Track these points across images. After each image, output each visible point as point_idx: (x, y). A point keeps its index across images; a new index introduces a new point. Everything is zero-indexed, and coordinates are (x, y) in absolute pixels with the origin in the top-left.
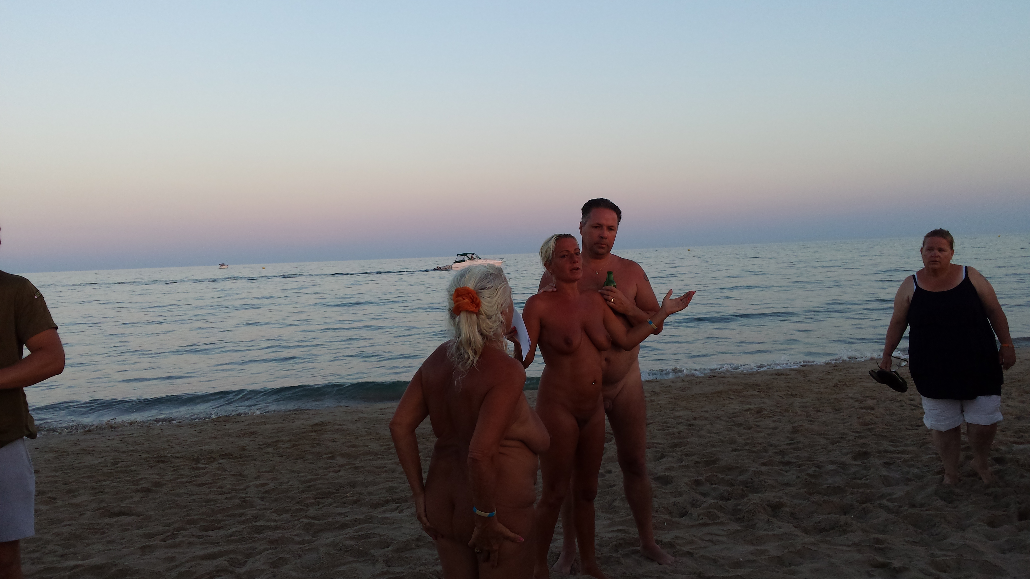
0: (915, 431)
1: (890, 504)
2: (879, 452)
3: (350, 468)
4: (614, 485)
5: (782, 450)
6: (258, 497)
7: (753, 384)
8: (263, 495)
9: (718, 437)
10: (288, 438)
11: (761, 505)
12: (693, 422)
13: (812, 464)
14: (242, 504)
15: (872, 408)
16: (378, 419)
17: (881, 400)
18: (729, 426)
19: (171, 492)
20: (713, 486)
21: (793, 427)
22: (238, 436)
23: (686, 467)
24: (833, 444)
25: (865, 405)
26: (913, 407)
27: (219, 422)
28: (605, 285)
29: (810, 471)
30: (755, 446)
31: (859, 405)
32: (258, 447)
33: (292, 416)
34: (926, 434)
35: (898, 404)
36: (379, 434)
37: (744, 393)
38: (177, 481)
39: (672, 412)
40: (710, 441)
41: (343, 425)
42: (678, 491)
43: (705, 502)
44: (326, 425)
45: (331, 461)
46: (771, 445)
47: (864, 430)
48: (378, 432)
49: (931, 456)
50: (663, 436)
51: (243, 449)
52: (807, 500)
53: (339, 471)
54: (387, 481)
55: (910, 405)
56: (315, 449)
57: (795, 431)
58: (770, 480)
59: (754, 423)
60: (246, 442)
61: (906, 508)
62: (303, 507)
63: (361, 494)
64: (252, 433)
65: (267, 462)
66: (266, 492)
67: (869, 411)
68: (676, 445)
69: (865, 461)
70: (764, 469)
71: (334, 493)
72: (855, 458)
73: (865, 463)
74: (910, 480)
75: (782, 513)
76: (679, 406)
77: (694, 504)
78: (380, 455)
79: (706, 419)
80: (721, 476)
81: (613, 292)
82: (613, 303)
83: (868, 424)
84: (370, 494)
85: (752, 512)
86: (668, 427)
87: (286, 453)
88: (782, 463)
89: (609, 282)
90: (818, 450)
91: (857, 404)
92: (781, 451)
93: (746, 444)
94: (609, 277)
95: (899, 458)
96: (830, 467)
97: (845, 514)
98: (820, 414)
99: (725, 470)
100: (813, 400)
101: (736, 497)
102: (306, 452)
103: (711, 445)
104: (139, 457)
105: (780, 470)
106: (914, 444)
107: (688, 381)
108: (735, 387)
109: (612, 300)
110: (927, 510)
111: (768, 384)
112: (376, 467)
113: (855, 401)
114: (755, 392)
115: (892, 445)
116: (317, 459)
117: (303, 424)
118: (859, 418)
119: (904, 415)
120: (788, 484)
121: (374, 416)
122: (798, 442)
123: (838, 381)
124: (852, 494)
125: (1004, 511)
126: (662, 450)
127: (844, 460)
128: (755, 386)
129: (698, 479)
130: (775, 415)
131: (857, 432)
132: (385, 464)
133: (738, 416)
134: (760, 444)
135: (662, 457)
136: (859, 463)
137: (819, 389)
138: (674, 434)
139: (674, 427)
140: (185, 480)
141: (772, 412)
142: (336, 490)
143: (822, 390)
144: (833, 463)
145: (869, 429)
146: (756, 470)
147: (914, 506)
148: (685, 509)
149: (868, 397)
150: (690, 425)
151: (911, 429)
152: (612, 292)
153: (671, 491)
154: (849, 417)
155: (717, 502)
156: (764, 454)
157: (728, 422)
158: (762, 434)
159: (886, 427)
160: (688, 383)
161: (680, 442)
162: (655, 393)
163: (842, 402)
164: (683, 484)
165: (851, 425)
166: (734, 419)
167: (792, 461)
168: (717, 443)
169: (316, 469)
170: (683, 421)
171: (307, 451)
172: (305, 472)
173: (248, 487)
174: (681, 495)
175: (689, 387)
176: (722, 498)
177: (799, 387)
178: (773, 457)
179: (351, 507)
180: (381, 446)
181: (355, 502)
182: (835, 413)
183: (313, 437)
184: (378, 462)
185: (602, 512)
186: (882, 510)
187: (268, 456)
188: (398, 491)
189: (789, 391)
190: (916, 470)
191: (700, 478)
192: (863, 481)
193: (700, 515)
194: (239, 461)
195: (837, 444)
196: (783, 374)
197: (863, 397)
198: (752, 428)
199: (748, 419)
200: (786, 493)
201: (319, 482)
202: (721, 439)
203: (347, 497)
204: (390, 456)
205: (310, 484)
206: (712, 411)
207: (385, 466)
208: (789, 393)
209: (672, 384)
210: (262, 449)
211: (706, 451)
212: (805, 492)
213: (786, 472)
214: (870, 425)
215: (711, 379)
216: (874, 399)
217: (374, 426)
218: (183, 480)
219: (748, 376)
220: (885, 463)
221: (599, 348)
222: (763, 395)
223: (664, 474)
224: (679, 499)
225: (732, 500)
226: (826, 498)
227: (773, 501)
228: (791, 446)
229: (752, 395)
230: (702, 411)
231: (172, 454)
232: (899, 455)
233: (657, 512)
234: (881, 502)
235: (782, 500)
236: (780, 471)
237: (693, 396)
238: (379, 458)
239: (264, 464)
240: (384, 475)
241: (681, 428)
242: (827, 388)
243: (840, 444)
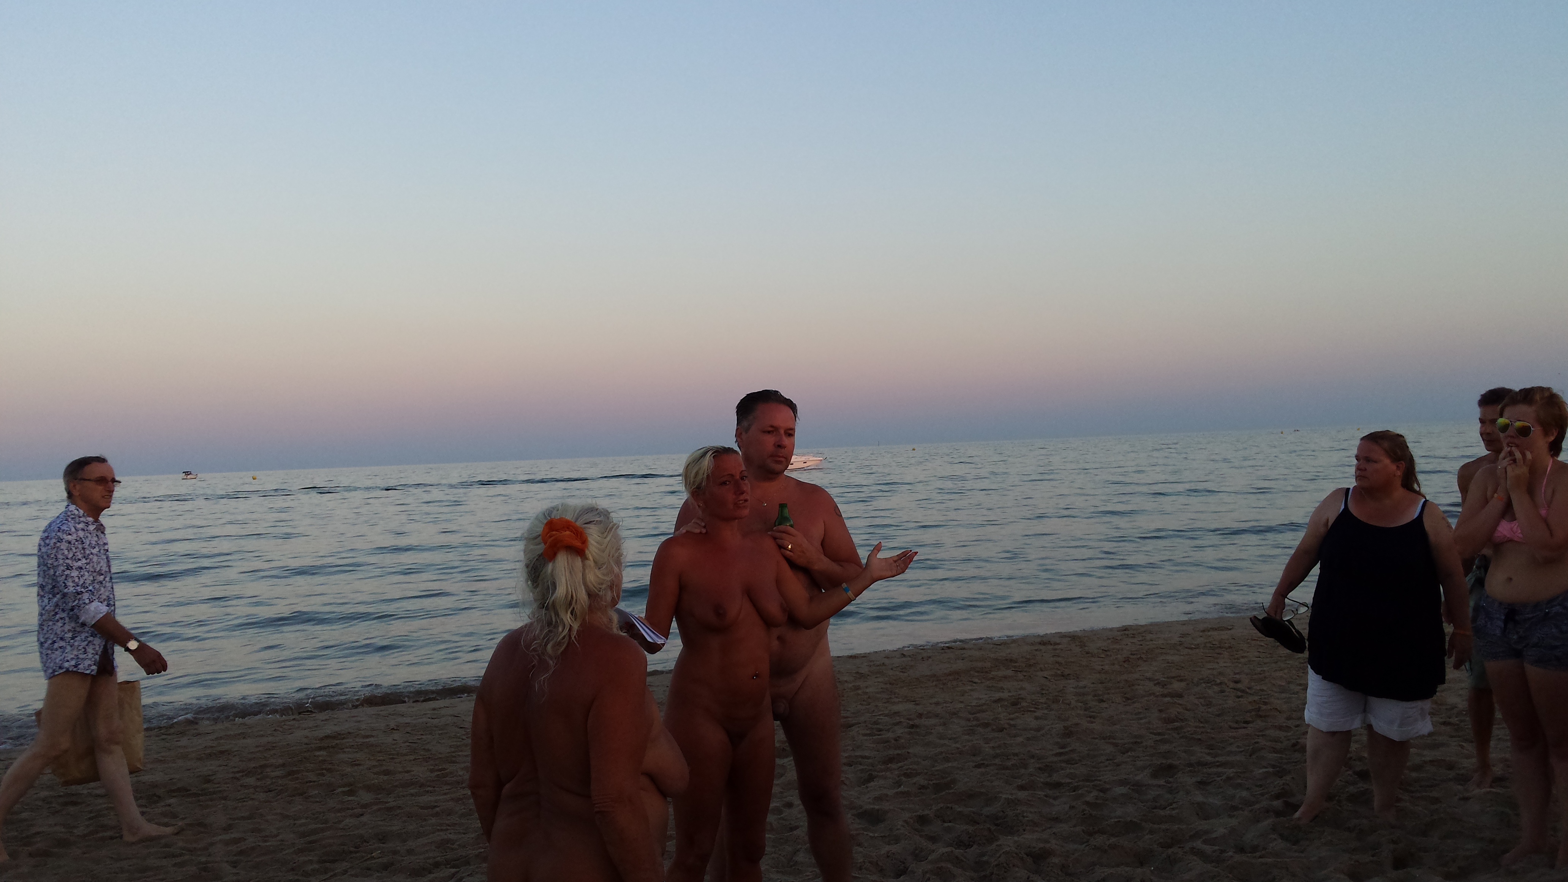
0: (1242, 732)
1: (1208, 848)
2: (1190, 765)
3: (379, 810)
4: (796, 828)
5: (1048, 764)
6: (227, 862)
7: (1007, 660)
8: (235, 858)
9: (954, 745)
10: (280, 761)
11: (1016, 854)
12: (917, 722)
13: (1093, 785)
14: (200, 873)
15: (1180, 696)
16: (428, 725)
17: (1193, 683)
18: (971, 726)
19: (85, 855)
20: (946, 825)
21: (1064, 727)
22: (200, 759)
23: (907, 794)
24: (1124, 753)
25: (1170, 691)
26: (1239, 694)
27: (169, 734)
28: (777, 524)
29: (1090, 798)
30: (1008, 759)
31: (1162, 690)
32: (231, 775)
33: (289, 723)
34: (1258, 736)
35: (1216, 688)
36: (428, 750)
37: (993, 673)
38: (95, 836)
39: (886, 705)
40: (942, 753)
41: (372, 736)
42: (895, 834)
43: (933, 851)
44: (344, 738)
45: (350, 798)
46: (1033, 757)
47: (1169, 729)
48: (426, 748)
49: (1266, 770)
50: (872, 745)
51: (207, 780)
52: (1085, 844)
53: (362, 815)
54: (438, 830)
55: (1234, 689)
56: (324, 778)
57: (1068, 733)
58: (1031, 812)
59: (1008, 721)
60: (211, 768)
61: (1230, 854)
62: (300, 878)
63: (395, 853)
64: (222, 752)
65: (244, 801)
66: (241, 853)
67: (1175, 700)
68: (891, 760)
69: (1170, 779)
70: (1022, 795)
71: (351, 852)
72: (1155, 775)
73: (1170, 783)
74: (1234, 808)
75: (1048, 867)
76: (896, 695)
77: (918, 855)
78: (429, 786)
79: (937, 716)
80: (958, 809)
81: (789, 534)
82: (790, 551)
83: (1173, 721)
84: (410, 852)
85: (1004, 866)
86: (880, 730)
87: (277, 786)
88: (1047, 784)
89: (782, 519)
90: (1101, 762)
91: (1158, 690)
92: (1047, 766)
93: (996, 756)
94: (782, 512)
95: (1219, 775)
96: (1120, 790)
97: (1142, 864)
98: (1104, 705)
99: (964, 798)
100: (1093, 683)
101: (980, 842)
102: (308, 784)
103: (944, 757)
104: (35, 796)
105: (1046, 796)
106: (1241, 752)
107: (910, 656)
108: (979, 664)
109: (790, 547)
110: (1260, 857)
111: (1029, 659)
112: (422, 808)
113: (1155, 685)
114: (1009, 673)
115: (1208, 754)
116: (326, 795)
117: (307, 737)
118: (1160, 711)
119: (1225, 706)
120: (1057, 818)
121: (420, 720)
122: (1073, 751)
123: (1130, 653)
124: (1151, 832)
125: (1373, 856)
126: (871, 768)
127: (1138, 778)
128: (1009, 661)
129: (923, 814)
130: (1038, 709)
131: (1159, 734)
132: (436, 801)
133: (983, 711)
134: (1016, 755)
135: (871, 778)
136: (1162, 782)
137: (1102, 665)
138: (887, 742)
139: (888, 730)
140: (109, 834)
141: (1034, 702)
142: (355, 848)
143: (1107, 667)
144: (1123, 783)
145: (1176, 729)
146: (1010, 797)
147: (1241, 850)
148: (904, 863)
149: (1173, 678)
150: (912, 726)
151: (1237, 728)
152: (788, 536)
153: (882, 835)
154: (1146, 709)
155: (952, 851)
156: (1023, 771)
157: (969, 720)
158: (1020, 739)
159: (1201, 725)
160: (910, 659)
161: (898, 754)
162: (861, 676)
163: (1137, 687)
164: (900, 823)
165: (1149, 723)
166: (978, 715)
167: (1063, 781)
168: (952, 754)
169: (324, 813)
170: (902, 720)
171: (311, 782)
172: (307, 818)
173: (212, 844)
174: (897, 840)
175: (912, 666)
176: (960, 844)
177: (1073, 662)
178: (1035, 775)
179: (379, 874)
180: (432, 771)
181: (386, 867)
182: (1126, 703)
183: (321, 758)
184: (426, 799)
185: (778, 872)
186: (1195, 858)
187: (246, 791)
188: (455, 846)
189: (1058, 669)
190: (1245, 794)
191: (926, 812)
192: (1167, 812)
193: (926, 872)
194: (199, 801)
195: (1129, 754)
196: (1049, 643)
197: (1168, 678)
198: (1005, 730)
199: (999, 716)
200: (1054, 833)
201: (328, 833)
202: (958, 748)
203: (373, 858)
204: (445, 787)
205: (313, 838)
206: (945, 702)
207: (436, 804)
208: (1059, 672)
209: (887, 661)
210: (238, 779)
211: (936, 768)
212: (1083, 831)
213: (1055, 798)
214: (1177, 722)
215: (945, 652)
216: (1181, 681)
217: (422, 738)
218: (105, 834)
219: (1000, 647)
220: (1198, 782)
221: (768, 623)
222: (1020, 676)
223: (872, 807)
224: (894, 848)
225: (975, 846)
226: (1113, 840)
227: (1034, 848)
228: (1062, 758)
229: (1005, 677)
230: (931, 704)
231: (89, 791)
232: (1220, 770)
233: (860, 869)
234: (1195, 845)
235: (1047, 846)
236: (1045, 798)
237: (917, 679)
238: (428, 792)
239: (240, 804)
240: (433, 820)
241: (899, 731)
242: (1114, 664)
243: (1133, 754)
